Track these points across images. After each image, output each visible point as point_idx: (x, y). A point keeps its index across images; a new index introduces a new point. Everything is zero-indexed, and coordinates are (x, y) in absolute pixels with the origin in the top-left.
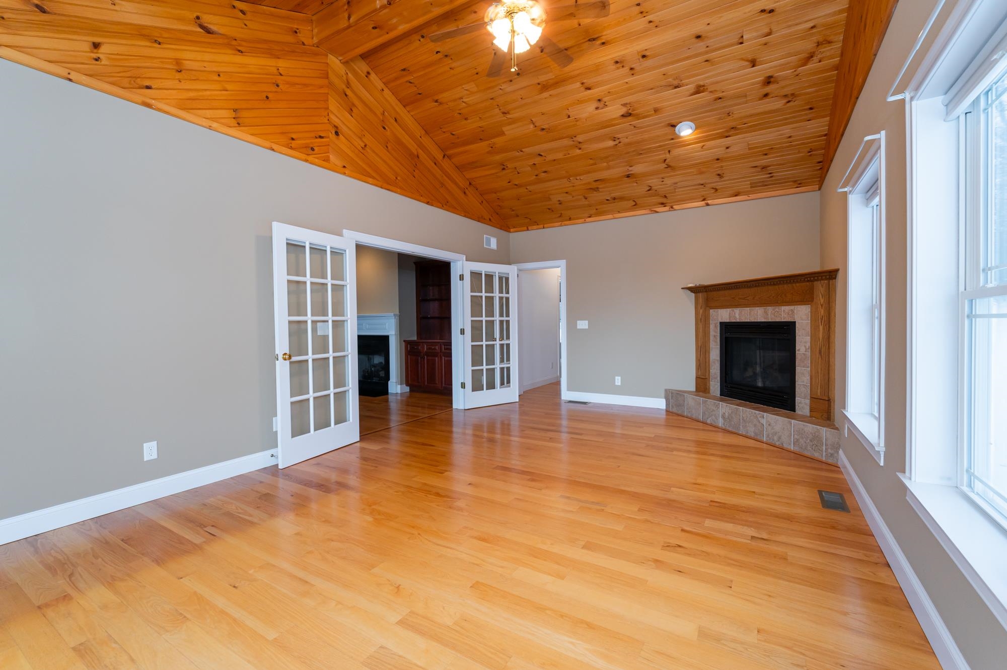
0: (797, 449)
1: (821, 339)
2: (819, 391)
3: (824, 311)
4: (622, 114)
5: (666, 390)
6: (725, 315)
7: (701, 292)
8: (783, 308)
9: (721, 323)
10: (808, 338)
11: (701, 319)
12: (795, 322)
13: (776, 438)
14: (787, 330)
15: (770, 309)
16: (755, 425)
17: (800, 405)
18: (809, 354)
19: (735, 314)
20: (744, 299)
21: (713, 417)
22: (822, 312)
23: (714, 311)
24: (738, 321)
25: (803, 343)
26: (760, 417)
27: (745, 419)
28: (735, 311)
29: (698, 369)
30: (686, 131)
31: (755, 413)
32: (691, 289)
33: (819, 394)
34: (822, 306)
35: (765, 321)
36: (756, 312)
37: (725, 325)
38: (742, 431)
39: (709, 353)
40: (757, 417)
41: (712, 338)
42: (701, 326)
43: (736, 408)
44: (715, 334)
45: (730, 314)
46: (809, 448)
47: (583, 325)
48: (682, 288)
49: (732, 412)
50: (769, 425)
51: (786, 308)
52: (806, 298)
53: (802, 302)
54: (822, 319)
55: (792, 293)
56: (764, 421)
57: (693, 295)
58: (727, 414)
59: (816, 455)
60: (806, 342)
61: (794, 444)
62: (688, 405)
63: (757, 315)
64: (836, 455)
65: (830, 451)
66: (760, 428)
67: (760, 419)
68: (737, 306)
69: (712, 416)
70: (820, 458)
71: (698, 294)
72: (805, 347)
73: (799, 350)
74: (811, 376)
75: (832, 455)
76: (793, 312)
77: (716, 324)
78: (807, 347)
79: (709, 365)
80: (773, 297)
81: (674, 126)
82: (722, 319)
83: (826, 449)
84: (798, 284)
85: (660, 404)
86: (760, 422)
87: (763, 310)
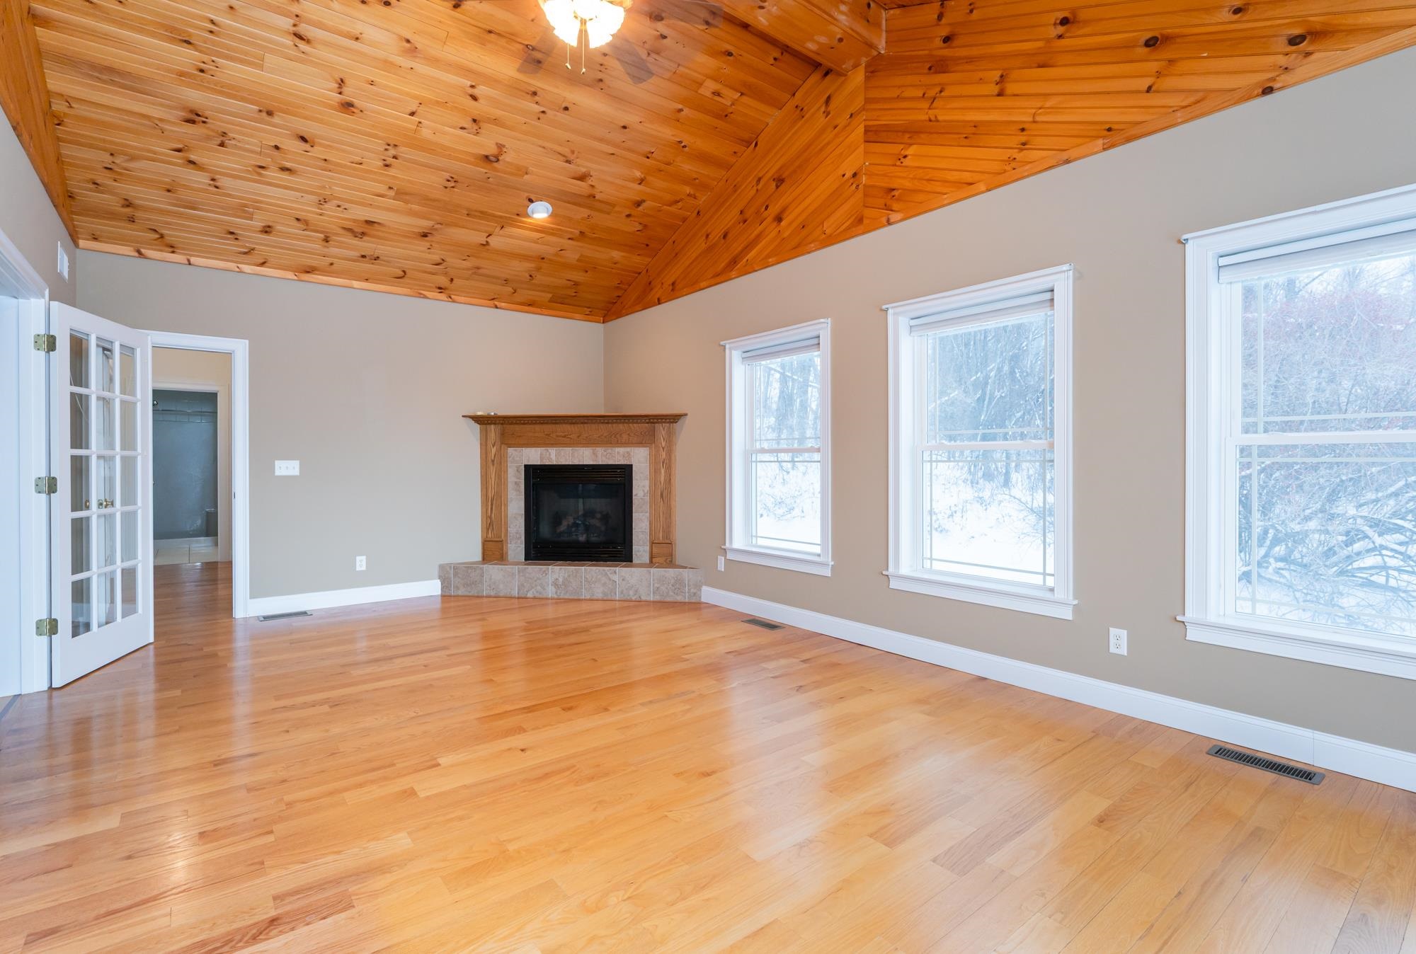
0: (657, 598)
1: (662, 482)
2: (661, 535)
3: (666, 454)
4: (486, 153)
5: (442, 567)
6: (535, 456)
7: (495, 424)
8: (617, 450)
9: (526, 466)
10: (647, 483)
11: (493, 461)
12: (631, 466)
13: (631, 593)
14: (623, 474)
15: (600, 451)
16: (604, 584)
17: (638, 553)
18: (647, 498)
19: (550, 454)
20: (564, 437)
21: (539, 588)
22: (664, 455)
23: (516, 450)
24: (555, 463)
25: (641, 488)
26: (611, 574)
27: (589, 579)
28: (550, 451)
29: (488, 530)
30: (540, 212)
31: (604, 570)
32: (478, 419)
33: (661, 538)
34: (663, 448)
35: (595, 463)
36: (581, 453)
37: (533, 469)
38: (585, 595)
39: (506, 505)
40: (606, 574)
41: (511, 486)
42: (492, 470)
43: (575, 570)
44: (518, 480)
45: (541, 454)
46: (671, 593)
47: (287, 468)
48: (463, 416)
49: (569, 576)
50: (623, 580)
51: (622, 450)
52: (647, 439)
53: (640, 444)
54: (663, 463)
55: (629, 434)
56: (615, 578)
57: (477, 427)
58: (561, 580)
59: (679, 598)
60: (644, 486)
61: (654, 593)
62: (490, 579)
63: (583, 457)
64: (699, 593)
65: (692, 590)
66: (610, 586)
67: (611, 576)
68: (553, 445)
69: (536, 586)
70: (683, 600)
71: (488, 426)
72: (643, 491)
73: (636, 495)
74: (650, 521)
75: (695, 594)
76: (630, 454)
77: (518, 468)
78: (646, 491)
79: (506, 523)
80: (606, 437)
81: (531, 201)
82: (528, 461)
83: (689, 589)
84: (635, 425)
85: (433, 588)
86: (610, 579)
87: (591, 451)
